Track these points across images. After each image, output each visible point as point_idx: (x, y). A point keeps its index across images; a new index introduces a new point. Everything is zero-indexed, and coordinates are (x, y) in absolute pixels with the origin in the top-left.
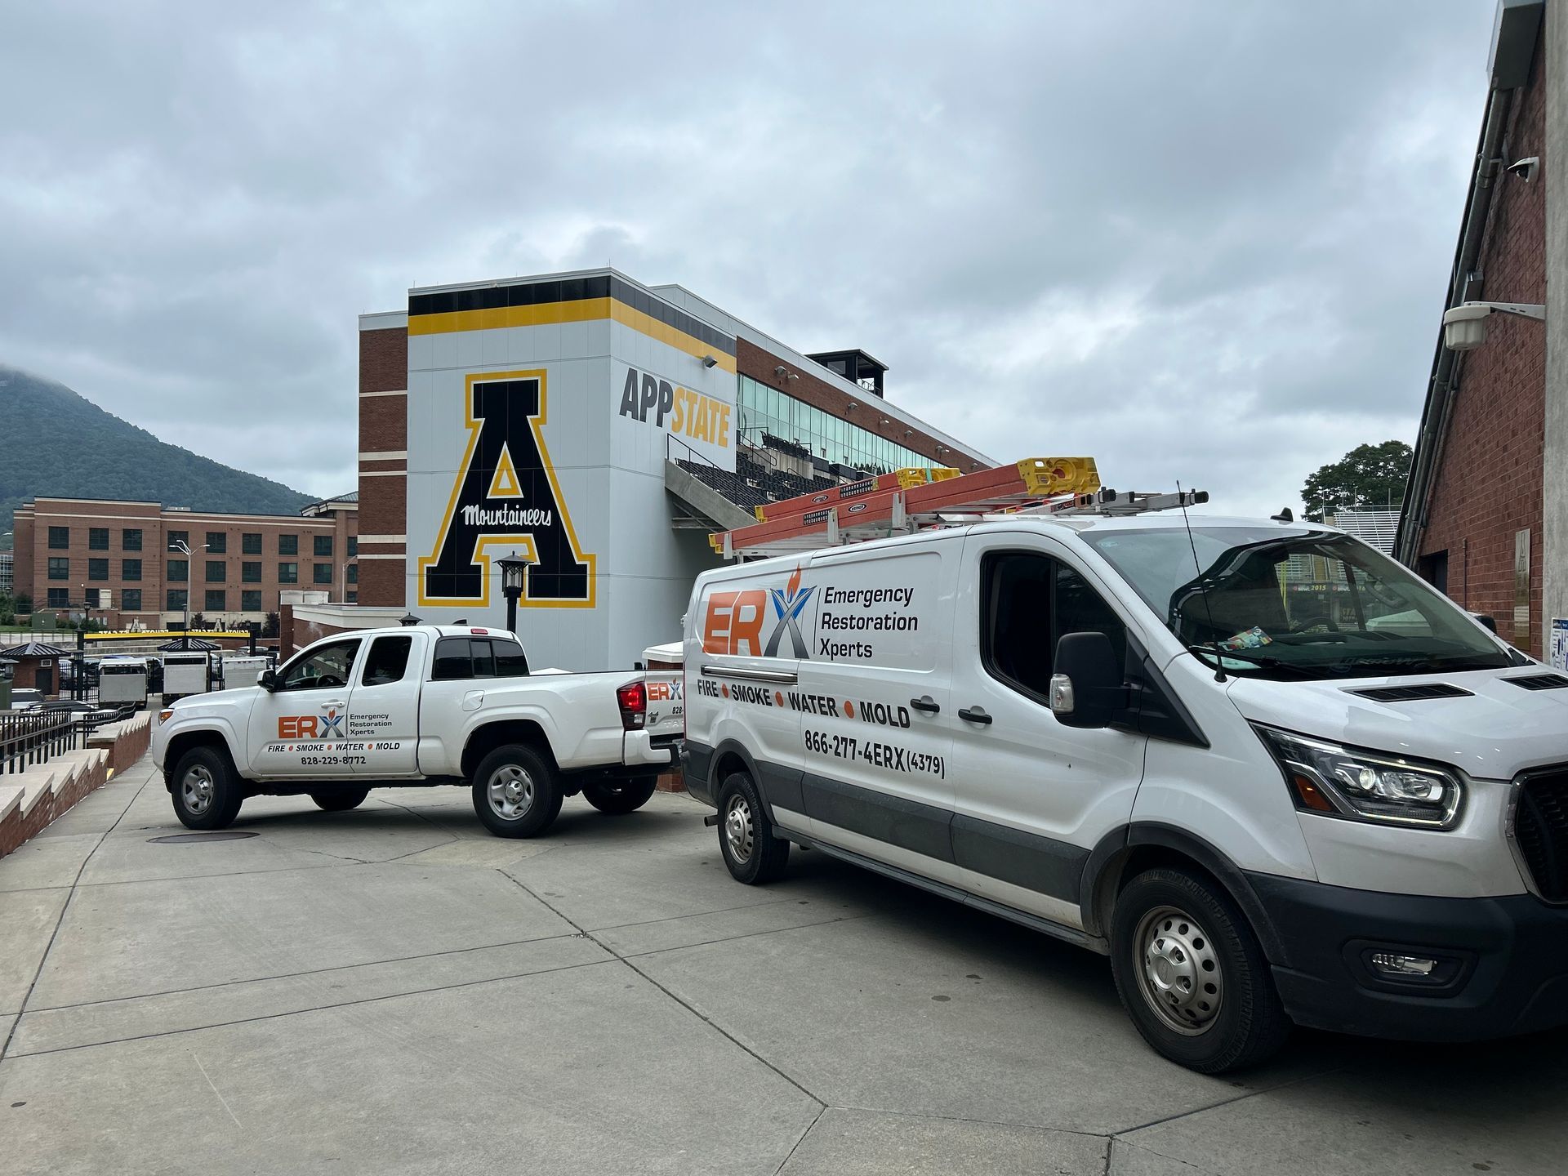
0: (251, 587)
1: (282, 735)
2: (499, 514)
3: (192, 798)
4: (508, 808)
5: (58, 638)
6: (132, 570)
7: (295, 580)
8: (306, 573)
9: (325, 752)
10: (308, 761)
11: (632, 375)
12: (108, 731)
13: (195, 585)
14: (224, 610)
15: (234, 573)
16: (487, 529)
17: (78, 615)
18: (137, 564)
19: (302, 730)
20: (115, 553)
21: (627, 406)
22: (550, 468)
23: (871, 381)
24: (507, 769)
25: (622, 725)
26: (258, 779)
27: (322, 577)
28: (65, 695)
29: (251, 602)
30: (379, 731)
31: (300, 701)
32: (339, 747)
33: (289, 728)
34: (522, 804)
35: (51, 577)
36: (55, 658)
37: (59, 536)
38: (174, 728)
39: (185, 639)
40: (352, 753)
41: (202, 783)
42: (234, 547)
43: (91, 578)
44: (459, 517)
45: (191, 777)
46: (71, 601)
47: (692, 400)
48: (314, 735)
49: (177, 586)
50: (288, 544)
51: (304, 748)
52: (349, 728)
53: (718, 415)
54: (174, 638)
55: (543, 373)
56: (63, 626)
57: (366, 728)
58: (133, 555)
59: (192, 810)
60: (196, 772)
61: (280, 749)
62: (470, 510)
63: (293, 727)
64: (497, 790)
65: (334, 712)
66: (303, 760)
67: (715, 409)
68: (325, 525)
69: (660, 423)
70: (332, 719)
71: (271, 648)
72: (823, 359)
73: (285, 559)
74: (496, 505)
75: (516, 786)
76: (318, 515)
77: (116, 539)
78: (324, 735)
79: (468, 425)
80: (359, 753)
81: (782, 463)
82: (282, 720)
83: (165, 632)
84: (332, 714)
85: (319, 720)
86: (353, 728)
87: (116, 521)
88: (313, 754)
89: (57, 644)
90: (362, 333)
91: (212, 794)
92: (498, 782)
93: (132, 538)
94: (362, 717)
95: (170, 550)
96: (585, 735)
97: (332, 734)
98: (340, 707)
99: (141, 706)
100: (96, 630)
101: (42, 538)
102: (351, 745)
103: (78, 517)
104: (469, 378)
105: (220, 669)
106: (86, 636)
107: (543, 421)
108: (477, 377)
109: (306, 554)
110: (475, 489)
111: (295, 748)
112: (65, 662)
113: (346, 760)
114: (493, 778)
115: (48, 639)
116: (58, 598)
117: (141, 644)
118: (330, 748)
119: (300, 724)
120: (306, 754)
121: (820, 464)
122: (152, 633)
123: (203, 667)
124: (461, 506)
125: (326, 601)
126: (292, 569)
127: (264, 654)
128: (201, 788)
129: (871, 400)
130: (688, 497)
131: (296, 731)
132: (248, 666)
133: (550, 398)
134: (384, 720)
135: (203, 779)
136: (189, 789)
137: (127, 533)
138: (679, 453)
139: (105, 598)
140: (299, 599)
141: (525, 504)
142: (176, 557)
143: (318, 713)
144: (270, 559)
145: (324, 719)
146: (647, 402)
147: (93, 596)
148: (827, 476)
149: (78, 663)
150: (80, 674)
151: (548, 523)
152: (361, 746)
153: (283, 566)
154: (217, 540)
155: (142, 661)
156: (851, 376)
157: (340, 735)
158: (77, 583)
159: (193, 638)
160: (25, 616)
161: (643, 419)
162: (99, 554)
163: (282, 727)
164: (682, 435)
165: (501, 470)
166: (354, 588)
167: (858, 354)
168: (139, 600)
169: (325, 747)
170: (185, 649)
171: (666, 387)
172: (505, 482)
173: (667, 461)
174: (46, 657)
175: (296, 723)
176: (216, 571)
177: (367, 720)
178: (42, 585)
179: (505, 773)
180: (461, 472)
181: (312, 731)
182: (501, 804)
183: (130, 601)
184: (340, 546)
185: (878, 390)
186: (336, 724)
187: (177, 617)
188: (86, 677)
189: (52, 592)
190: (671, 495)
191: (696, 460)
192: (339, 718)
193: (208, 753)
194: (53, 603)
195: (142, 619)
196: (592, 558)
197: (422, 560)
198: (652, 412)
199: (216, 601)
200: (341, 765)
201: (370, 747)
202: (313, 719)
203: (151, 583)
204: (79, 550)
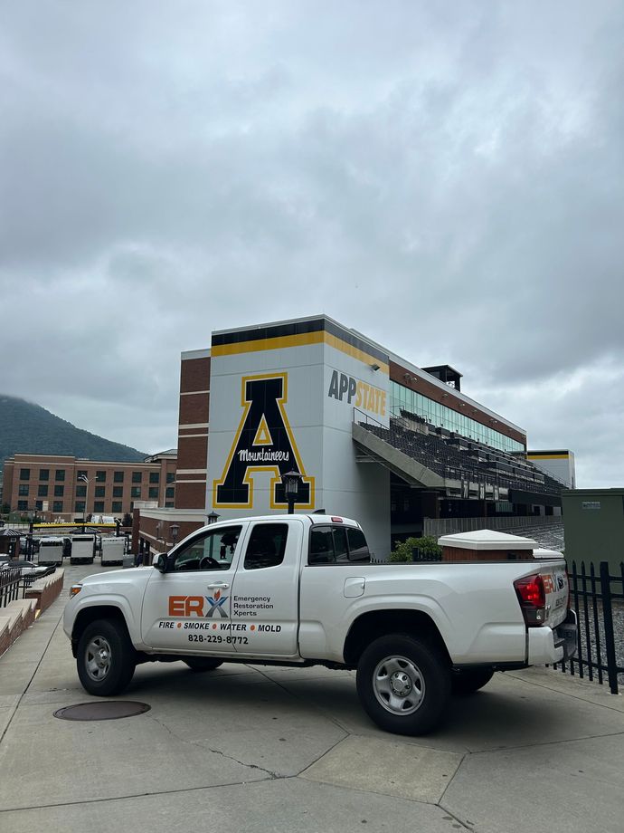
0: (117, 500)
1: (172, 612)
2: (259, 454)
3: (93, 665)
4: (396, 702)
5: (21, 527)
6: (59, 491)
7: (139, 496)
8: (146, 492)
9: (211, 631)
10: (194, 638)
11: (335, 374)
12: (39, 585)
13: (90, 499)
14: (103, 512)
15: (109, 492)
16: (252, 463)
17: (31, 515)
18: (62, 487)
19: (190, 609)
20: (52, 482)
21: (332, 392)
22: (289, 428)
23: (453, 382)
24: (394, 660)
25: (523, 620)
26: (149, 651)
27: (153, 494)
28: (22, 557)
29: (116, 508)
30: (261, 613)
31: (186, 582)
32: (223, 627)
33: (178, 606)
34: (412, 698)
35: (20, 495)
36: (18, 537)
37: (25, 473)
38: (82, 602)
39: (84, 527)
40: (235, 633)
41: (102, 652)
42: (110, 479)
43: (39, 495)
44: (237, 456)
45: (94, 647)
46: (29, 507)
47: (366, 388)
48: (200, 614)
49: (81, 499)
50: (137, 477)
51: (191, 626)
52: (233, 609)
53: (380, 398)
54: (78, 527)
55: (285, 374)
56: (23, 521)
57: (249, 610)
58: (61, 483)
59: (92, 676)
60: (97, 642)
61: (170, 625)
62: (242, 452)
63: (182, 606)
64: (382, 680)
65: (219, 592)
66: (190, 637)
67: (378, 393)
68: (156, 467)
69: (349, 402)
70: (217, 599)
71: (126, 533)
72: (428, 370)
73: (135, 485)
74: (258, 449)
75: (403, 678)
76: (152, 462)
77: (52, 475)
78: (210, 614)
79: (243, 405)
80: (241, 633)
81: (412, 426)
82: (172, 599)
83: (74, 524)
84: (217, 595)
85: (206, 601)
86: (236, 609)
87: (53, 466)
88: (199, 632)
89: (20, 530)
90: (182, 361)
91: (109, 663)
92: (383, 672)
93: (60, 475)
94: (245, 599)
95: (78, 480)
96: (482, 628)
97: (217, 614)
98: (225, 588)
99: (59, 564)
100: (39, 523)
101: (17, 474)
102: (234, 625)
103: (35, 463)
104: (244, 379)
105: (100, 544)
106: (34, 525)
107: (285, 401)
108: (248, 378)
109: (145, 484)
110: (246, 440)
111: (183, 625)
112: (23, 539)
113: (229, 639)
114: (378, 669)
115: (16, 527)
116: (23, 505)
117: (62, 530)
118: (214, 627)
119: (188, 603)
120: (193, 631)
121: (431, 428)
122: (68, 524)
123: (92, 543)
124: (238, 450)
125: (157, 506)
126: (138, 490)
127: (122, 535)
128: (102, 655)
129: (454, 393)
130: (366, 443)
131: (184, 609)
132: (115, 542)
133: (289, 389)
134: (266, 603)
135: (103, 648)
136: (91, 657)
137: (58, 472)
138: (360, 418)
139: (45, 506)
140: (143, 506)
141: (274, 449)
142: (81, 484)
143: (205, 593)
144: (127, 485)
145: (210, 599)
146: (343, 390)
147: (39, 504)
148: (435, 434)
149: (30, 540)
150: (30, 546)
151: (287, 459)
152: (244, 627)
153: (134, 489)
154: (101, 475)
155: (61, 539)
156: (443, 379)
157: (224, 615)
158: (32, 498)
159: (88, 527)
160: (6, 515)
161: (341, 399)
162: (44, 483)
163: (172, 606)
164: (361, 408)
165: (261, 429)
166: (170, 500)
167: (446, 367)
168: (62, 507)
169: (210, 626)
170: (83, 533)
171: (352, 381)
172: (263, 436)
173: (353, 423)
174: (14, 537)
175: (184, 602)
176: (100, 492)
177: (249, 602)
178: (15, 499)
179: (393, 664)
180: (239, 431)
181: (199, 610)
182: (387, 696)
183: (57, 507)
184: (163, 478)
185: (458, 387)
186: (220, 605)
187: (79, 516)
188: (33, 547)
189: (20, 502)
190: (355, 442)
191: (370, 422)
192: (224, 599)
193: (108, 626)
194: (20, 509)
195: (63, 517)
196: (313, 479)
197: (215, 482)
198: (345, 395)
199: (99, 508)
200: (224, 643)
201: (253, 628)
202: (200, 599)
203: (68, 498)
204: (35, 479)
